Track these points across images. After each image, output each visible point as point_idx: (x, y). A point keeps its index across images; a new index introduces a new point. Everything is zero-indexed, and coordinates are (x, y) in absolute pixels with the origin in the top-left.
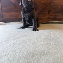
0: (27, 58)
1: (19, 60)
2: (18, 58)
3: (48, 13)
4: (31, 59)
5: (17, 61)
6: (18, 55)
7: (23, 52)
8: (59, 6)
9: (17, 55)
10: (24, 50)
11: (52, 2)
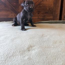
0: (15, 53)
1: (8, 54)
2: (7, 53)
3: (37, 13)
4: (18, 54)
5: (7, 55)
6: (8, 51)
7: (12, 49)
8: (47, 7)
9: (6, 51)
10: (13, 47)
11: (41, 3)
